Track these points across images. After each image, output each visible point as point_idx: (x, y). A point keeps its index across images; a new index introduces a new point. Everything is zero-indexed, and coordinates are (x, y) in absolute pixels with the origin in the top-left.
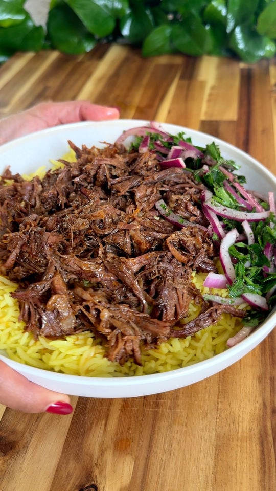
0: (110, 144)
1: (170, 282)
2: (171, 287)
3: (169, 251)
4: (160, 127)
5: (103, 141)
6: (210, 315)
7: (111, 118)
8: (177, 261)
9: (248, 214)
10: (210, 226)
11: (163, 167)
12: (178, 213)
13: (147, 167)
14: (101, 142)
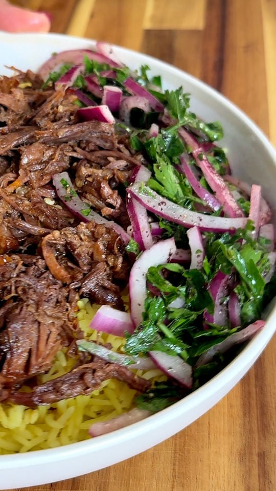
0: (19, 71)
1: (32, 309)
2: (31, 319)
3: (43, 258)
4: (111, 52)
5: (10, 66)
6: (82, 377)
7: (35, 29)
8: (53, 277)
9: (203, 217)
10: (129, 228)
11: (80, 117)
12: (85, 198)
13: (56, 114)
14: (6, 67)
